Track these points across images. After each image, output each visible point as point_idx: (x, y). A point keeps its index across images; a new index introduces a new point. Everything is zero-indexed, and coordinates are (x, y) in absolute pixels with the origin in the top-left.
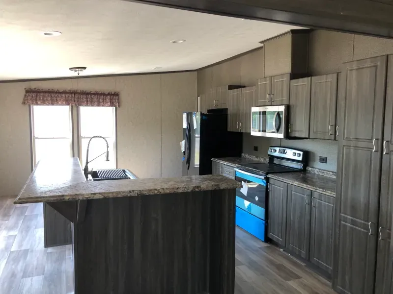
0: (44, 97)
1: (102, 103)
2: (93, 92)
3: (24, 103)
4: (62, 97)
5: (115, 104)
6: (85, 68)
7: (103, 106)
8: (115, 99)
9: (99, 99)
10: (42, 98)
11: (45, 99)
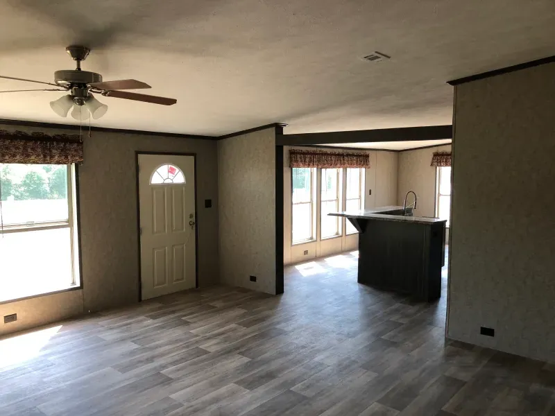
0: (447, 159)
3: (432, 165)
10: (444, 161)
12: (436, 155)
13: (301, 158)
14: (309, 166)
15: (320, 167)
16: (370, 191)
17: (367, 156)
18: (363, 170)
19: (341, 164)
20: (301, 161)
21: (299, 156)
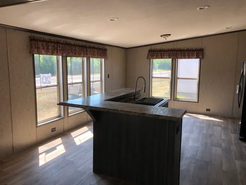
0: (157, 54)
1: (191, 57)
2: (185, 49)
3: (147, 58)
4: (167, 53)
5: (200, 56)
6: (170, 35)
7: (192, 58)
8: (200, 54)
9: (189, 54)
10: (156, 55)
11: (158, 55)
12: (150, 51)
13: (43, 45)
14: (52, 54)
15: (64, 55)
16: (108, 75)
17: (106, 50)
18: (103, 60)
19: (84, 54)
20: (44, 48)
21: (40, 43)
